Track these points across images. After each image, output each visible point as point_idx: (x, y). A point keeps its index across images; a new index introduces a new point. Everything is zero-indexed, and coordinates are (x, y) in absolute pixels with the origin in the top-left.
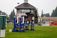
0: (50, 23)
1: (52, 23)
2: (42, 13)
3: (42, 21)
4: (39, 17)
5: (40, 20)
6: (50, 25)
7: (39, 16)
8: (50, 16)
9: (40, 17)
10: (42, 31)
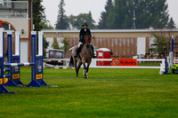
0: (100, 54)
1: (107, 55)
2: (62, 11)
3: (61, 45)
4: (46, 28)
5: (55, 41)
6: (99, 63)
7: (48, 24)
8: (97, 24)
9: (51, 28)
10: (81, 88)
